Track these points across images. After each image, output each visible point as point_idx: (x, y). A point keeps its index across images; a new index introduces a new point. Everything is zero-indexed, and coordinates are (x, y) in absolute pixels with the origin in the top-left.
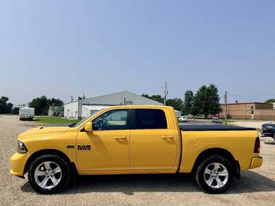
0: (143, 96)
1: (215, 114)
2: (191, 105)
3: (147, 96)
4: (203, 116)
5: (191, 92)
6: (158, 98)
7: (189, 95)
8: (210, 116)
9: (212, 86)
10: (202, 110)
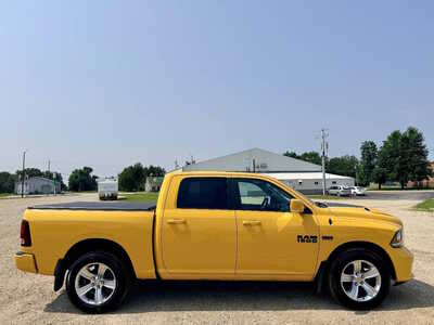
0: (287, 155)
1: (420, 179)
2: (373, 167)
3: (293, 156)
4: (398, 185)
5: (372, 144)
6: (313, 158)
7: (368, 149)
8: (410, 184)
9: (412, 131)
10: (394, 175)
